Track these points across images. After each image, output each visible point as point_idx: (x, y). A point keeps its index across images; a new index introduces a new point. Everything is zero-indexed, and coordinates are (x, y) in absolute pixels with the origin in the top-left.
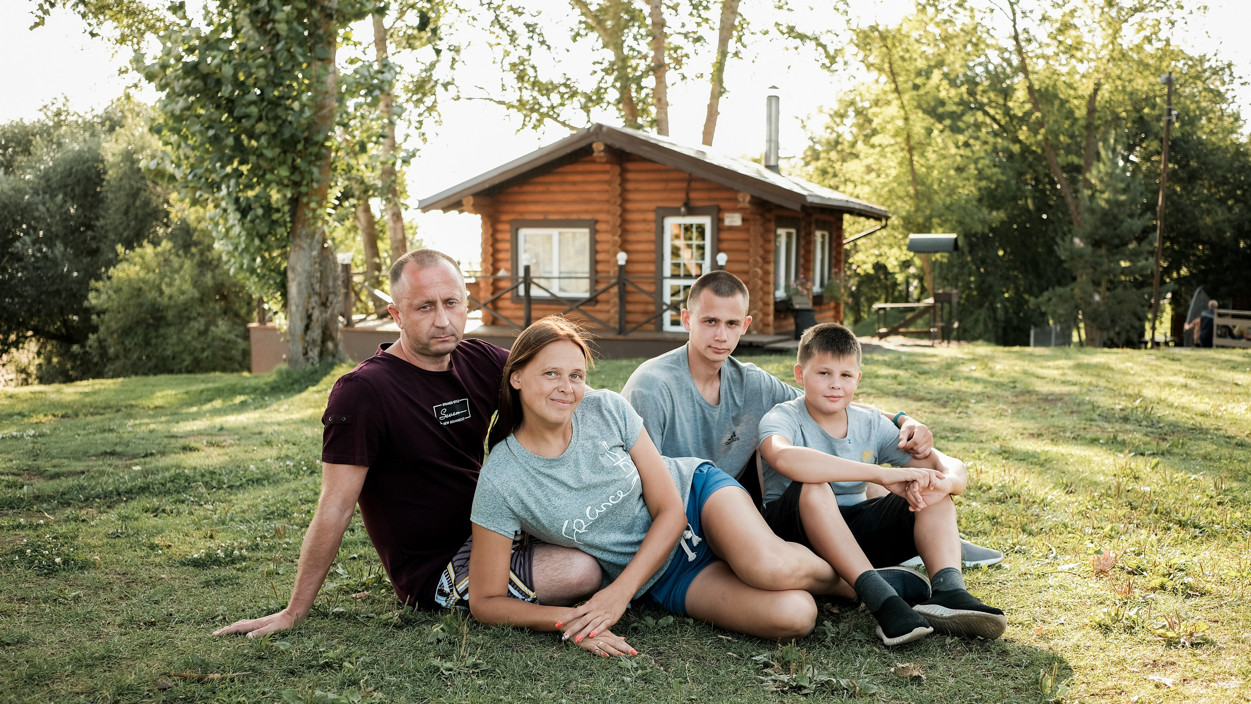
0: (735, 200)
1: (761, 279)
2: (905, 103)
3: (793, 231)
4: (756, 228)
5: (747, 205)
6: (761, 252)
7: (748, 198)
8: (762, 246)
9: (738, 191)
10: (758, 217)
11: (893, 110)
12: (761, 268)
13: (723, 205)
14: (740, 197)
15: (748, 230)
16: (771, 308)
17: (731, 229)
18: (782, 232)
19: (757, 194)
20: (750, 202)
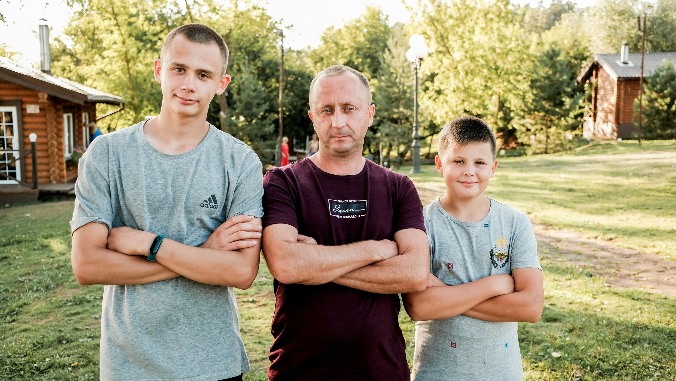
0: (37, 96)
1: (57, 147)
2: (123, 32)
3: (71, 115)
4: (51, 115)
5: (45, 101)
6: (55, 130)
7: (46, 96)
8: (56, 127)
9: (38, 91)
10: (52, 108)
11: (116, 36)
12: (56, 141)
13: (25, 99)
14: (40, 95)
15: (45, 116)
16: (65, 166)
17: (31, 115)
18: (65, 116)
19: (52, 93)
20: (47, 99)
